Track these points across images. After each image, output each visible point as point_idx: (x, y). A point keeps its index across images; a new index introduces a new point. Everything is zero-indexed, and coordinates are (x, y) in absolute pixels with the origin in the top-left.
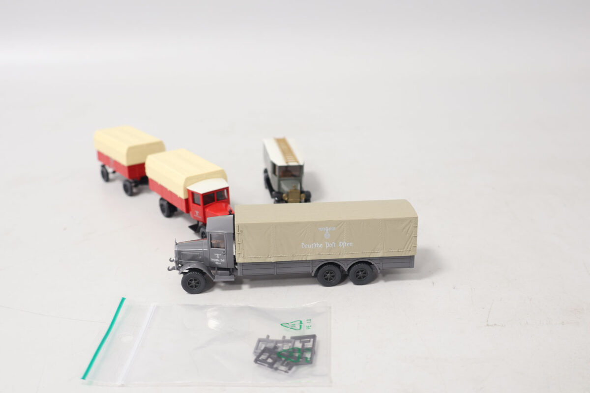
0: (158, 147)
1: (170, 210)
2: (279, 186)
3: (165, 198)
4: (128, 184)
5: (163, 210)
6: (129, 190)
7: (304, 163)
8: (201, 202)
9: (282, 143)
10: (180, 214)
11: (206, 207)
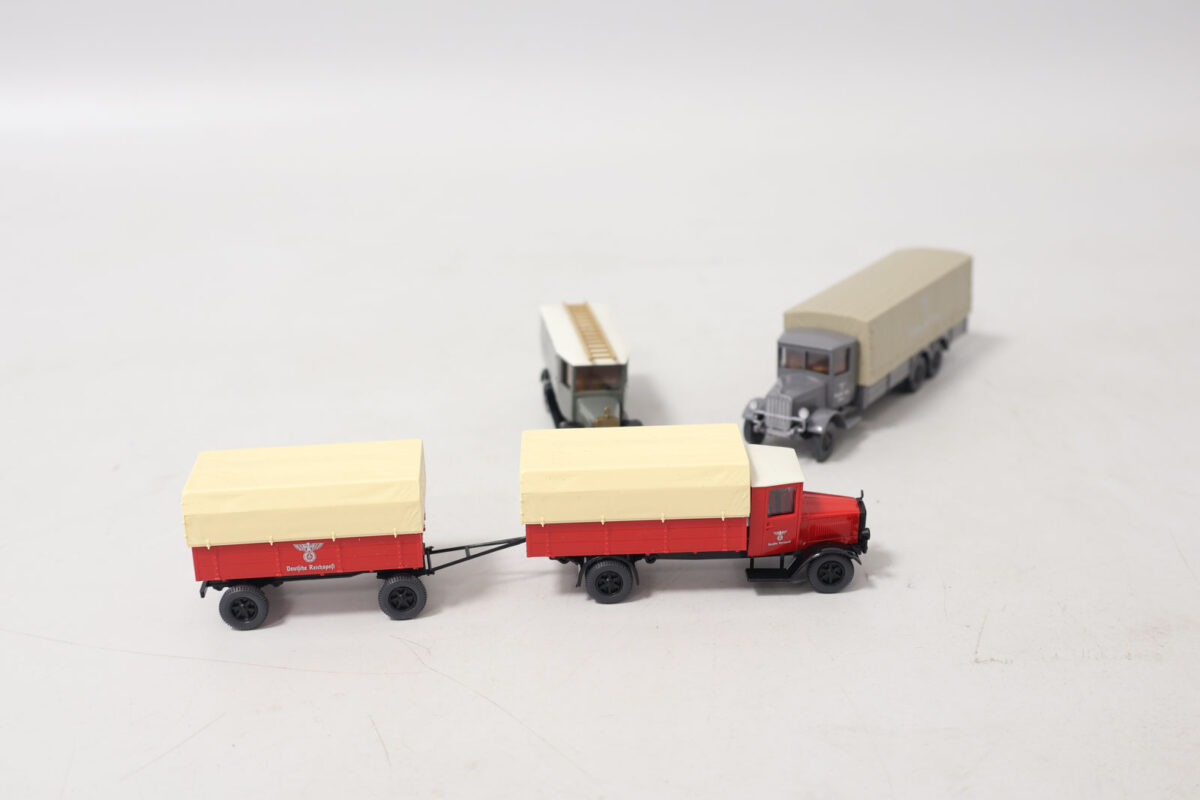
2: (575, 411)
7: (628, 361)
9: (580, 314)
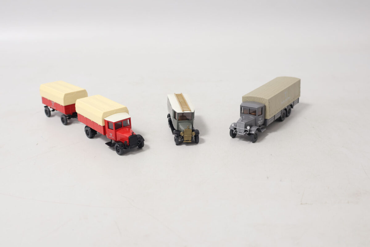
0: (83, 94)
1: (92, 133)
2: (178, 126)
3: (88, 126)
4: (64, 117)
5: (87, 134)
6: (65, 121)
7: (195, 111)
8: (114, 128)
9: (179, 97)
10: (99, 136)
11: (117, 131)
